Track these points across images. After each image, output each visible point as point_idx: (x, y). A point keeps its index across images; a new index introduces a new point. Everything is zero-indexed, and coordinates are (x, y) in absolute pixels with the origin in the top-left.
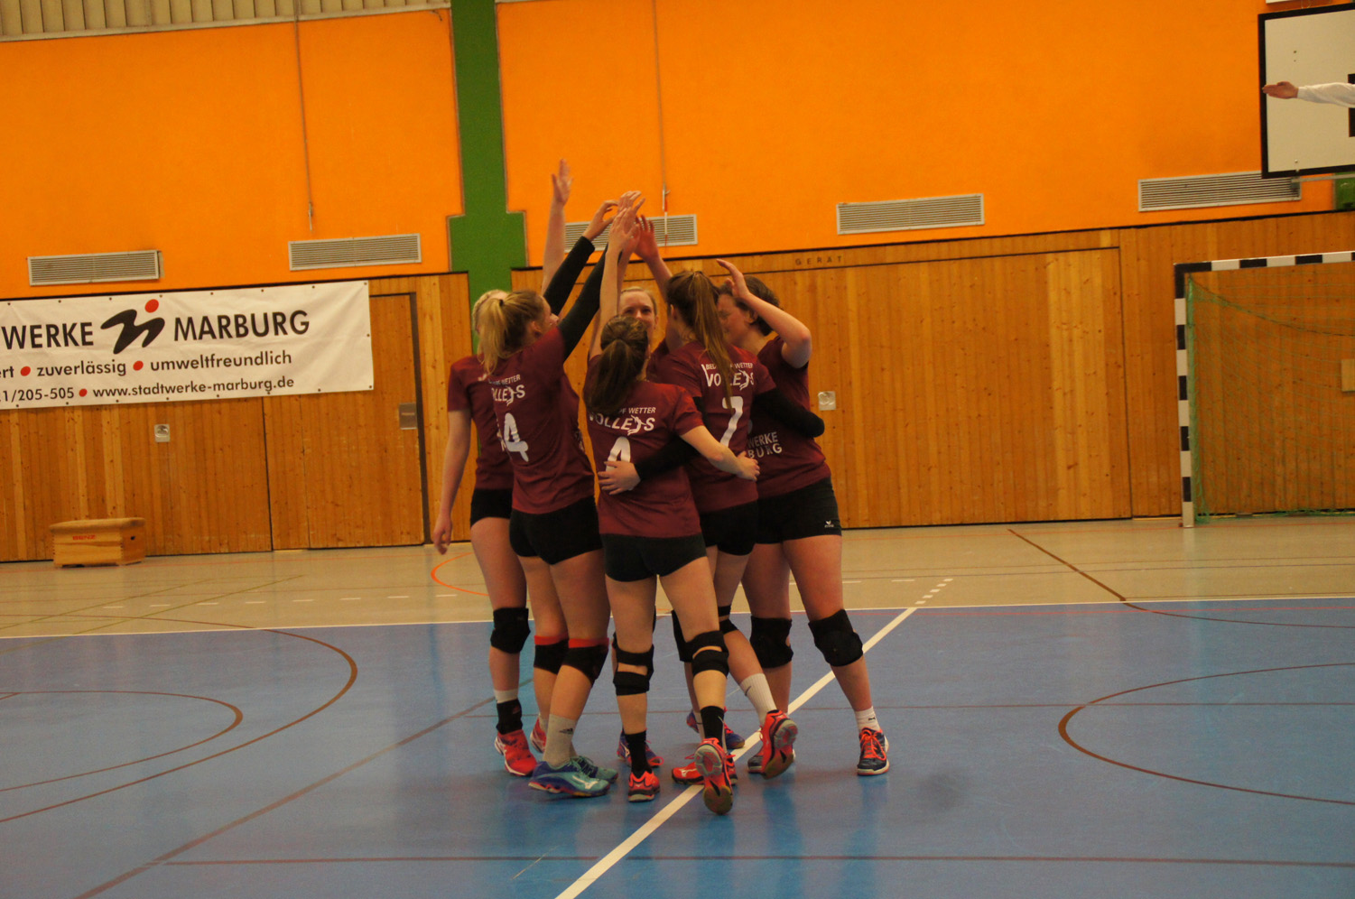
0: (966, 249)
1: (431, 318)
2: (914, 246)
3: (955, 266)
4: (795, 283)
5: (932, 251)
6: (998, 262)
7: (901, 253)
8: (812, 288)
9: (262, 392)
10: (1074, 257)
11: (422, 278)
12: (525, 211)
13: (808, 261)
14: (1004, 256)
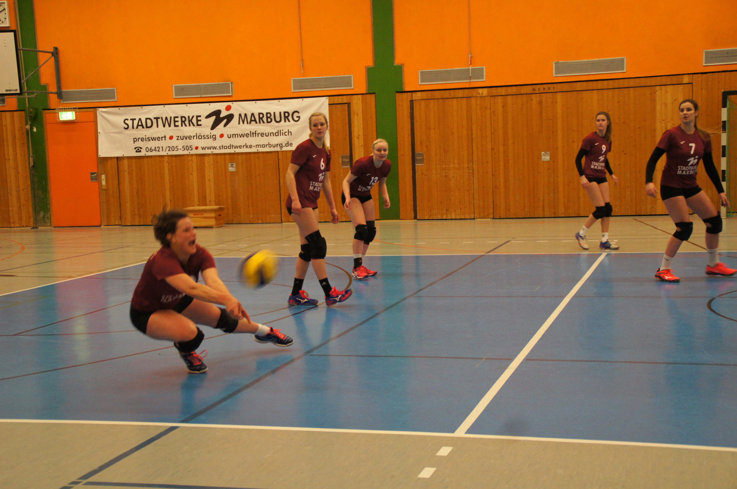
0: (616, 84)
1: (357, 115)
2: (591, 82)
3: (610, 92)
4: (532, 100)
5: (600, 85)
6: (632, 90)
7: (584, 86)
8: (540, 103)
9: (278, 149)
10: (670, 88)
11: (353, 96)
12: (403, 64)
13: (539, 89)
14: (635, 87)
